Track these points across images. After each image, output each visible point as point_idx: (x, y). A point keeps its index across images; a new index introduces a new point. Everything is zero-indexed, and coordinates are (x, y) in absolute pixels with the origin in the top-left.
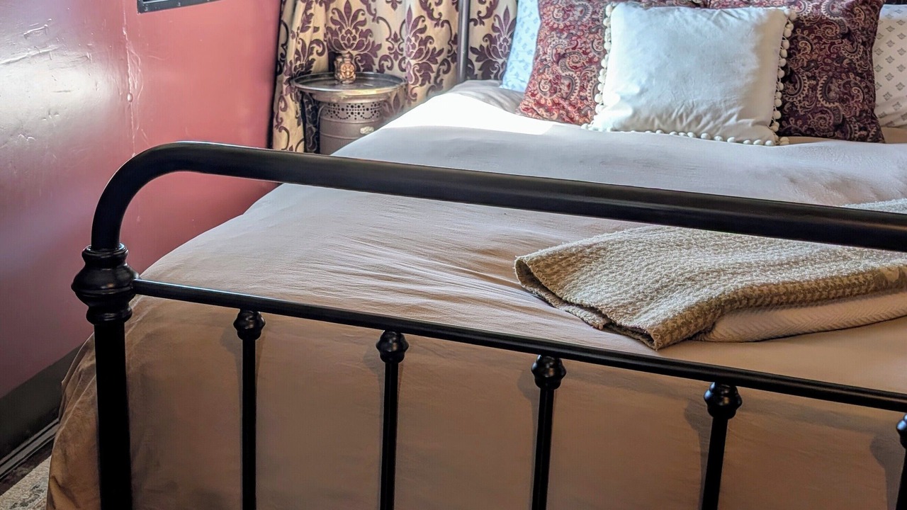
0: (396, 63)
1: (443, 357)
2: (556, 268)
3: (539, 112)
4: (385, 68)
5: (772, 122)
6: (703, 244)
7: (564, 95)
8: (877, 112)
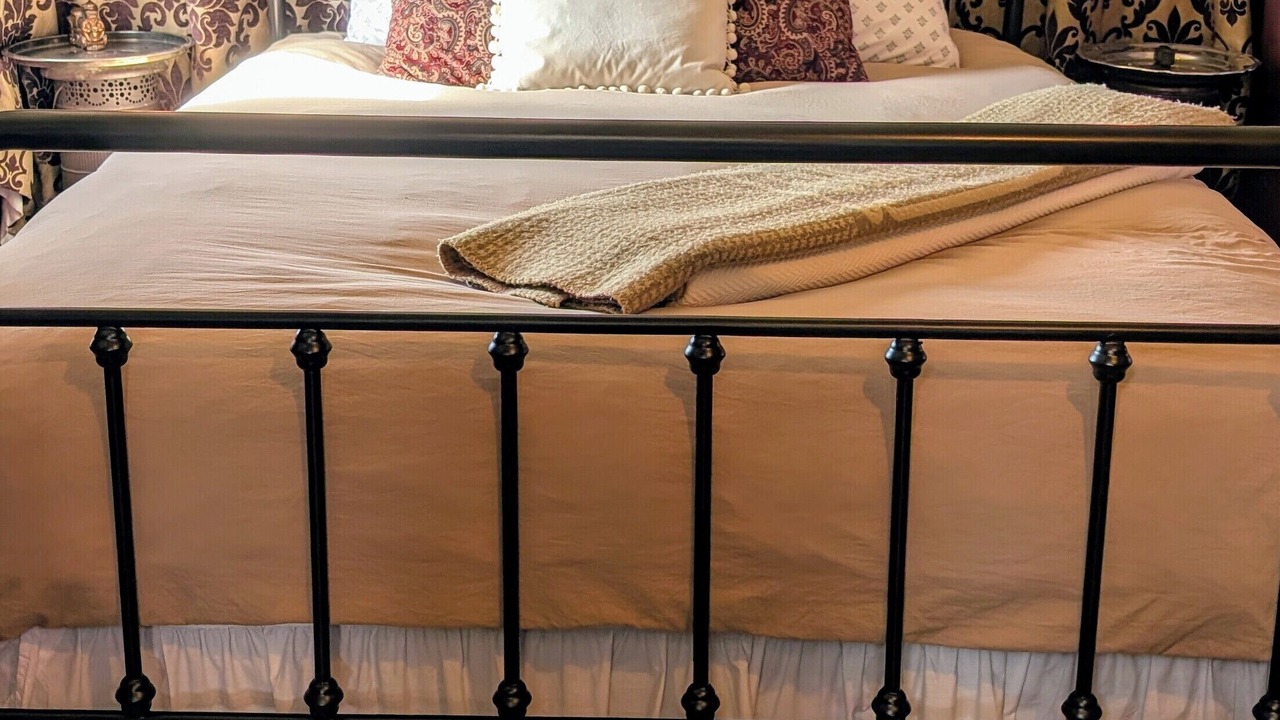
0: (170, 15)
1: (376, 358)
2: (491, 248)
3: (412, 72)
4: (152, 22)
5: (727, 64)
6: (661, 205)
7: (445, 46)
8: (857, 43)
